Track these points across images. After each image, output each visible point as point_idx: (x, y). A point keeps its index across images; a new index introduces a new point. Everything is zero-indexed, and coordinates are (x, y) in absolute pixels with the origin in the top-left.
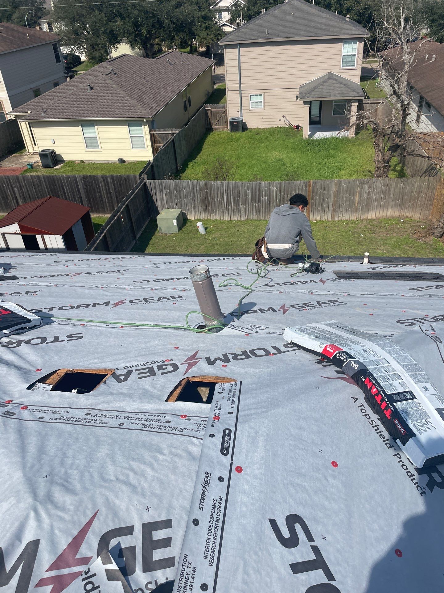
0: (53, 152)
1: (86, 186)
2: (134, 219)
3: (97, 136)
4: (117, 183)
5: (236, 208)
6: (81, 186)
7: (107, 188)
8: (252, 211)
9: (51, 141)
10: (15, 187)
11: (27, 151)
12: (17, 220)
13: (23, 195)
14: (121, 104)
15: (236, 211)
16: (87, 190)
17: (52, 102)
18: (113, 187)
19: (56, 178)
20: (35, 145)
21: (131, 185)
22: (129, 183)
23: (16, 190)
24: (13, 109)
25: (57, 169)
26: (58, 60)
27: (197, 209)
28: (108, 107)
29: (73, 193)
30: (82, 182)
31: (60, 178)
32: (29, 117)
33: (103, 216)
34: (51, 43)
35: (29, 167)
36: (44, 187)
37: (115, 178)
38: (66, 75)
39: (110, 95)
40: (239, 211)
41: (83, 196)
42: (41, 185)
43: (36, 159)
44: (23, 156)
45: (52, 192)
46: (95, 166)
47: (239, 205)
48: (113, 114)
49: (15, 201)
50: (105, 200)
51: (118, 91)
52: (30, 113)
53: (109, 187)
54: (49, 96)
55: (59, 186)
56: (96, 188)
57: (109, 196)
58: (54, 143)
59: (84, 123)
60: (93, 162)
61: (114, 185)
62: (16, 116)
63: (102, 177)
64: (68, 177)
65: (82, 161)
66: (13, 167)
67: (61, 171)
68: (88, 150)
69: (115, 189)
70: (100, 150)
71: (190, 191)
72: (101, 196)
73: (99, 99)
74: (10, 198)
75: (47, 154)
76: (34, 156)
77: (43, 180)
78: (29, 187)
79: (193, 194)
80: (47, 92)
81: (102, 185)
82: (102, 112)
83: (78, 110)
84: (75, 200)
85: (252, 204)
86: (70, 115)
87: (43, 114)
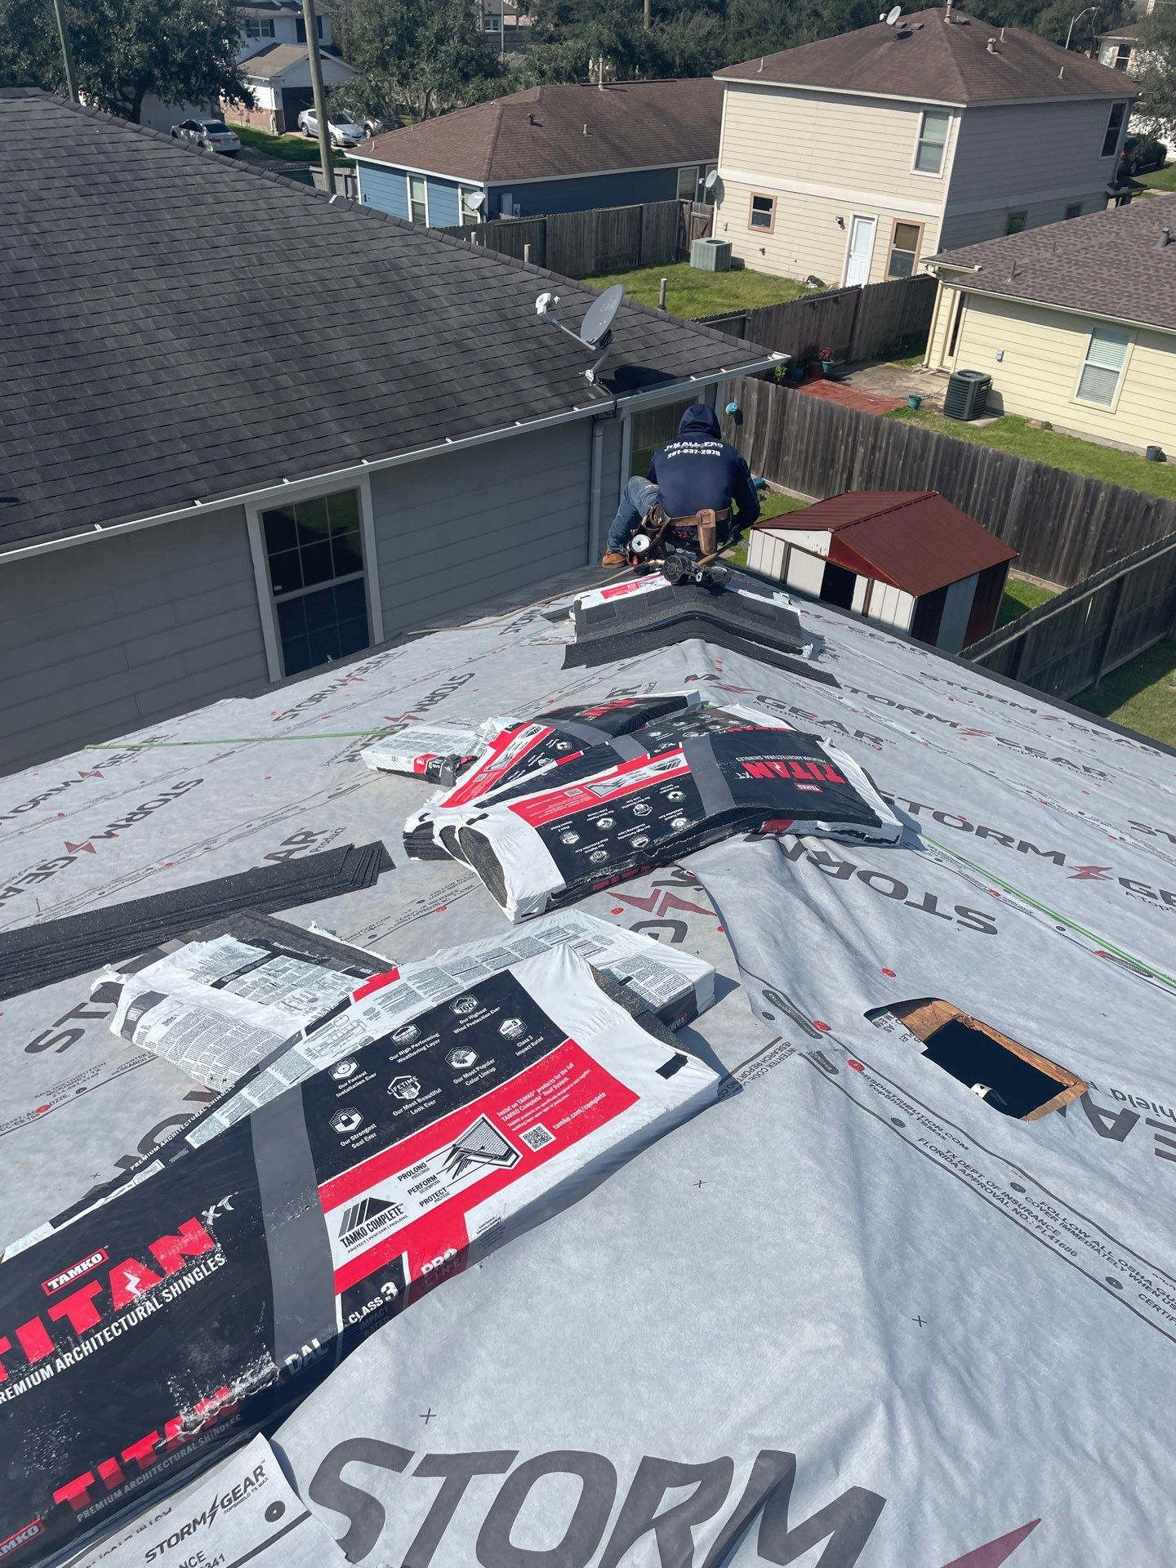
0: (987, 381)
1: (1032, 492)
2: (1118, 622)
3: (1122, 370)
4: (1120, 510)
6: (1017, 490)
7: (1085, 516)
9: (995, 354)
10: (862, 442)
11: (925, 363)
12: (834, 526)
13: (870, 469)
16: (1028, 505)
17: (1048, 255)
18: (1103, 518)
19: (968, 451)
20: (951, 354)
21: (1157, 530)
22: (1153, 522)
23: (861, 450)
24: (940, 251)
25: (975, 428)
26: (1109, 149)
29: (989, 500)
30: (1025, 480)
31: (977, 454)
32: (974, 280)
33: (1037, 584)
34: (1111, 100)
35: (911, 403)
36: (927, 464)
37: (1120, 497)
38: (1111, 191)
41: (1012, 516)
42: (922, 457)
43: (935, 389)
44: (910, 372)
45: (940, 481)
46: (1074, 447)
49: (845, 476)
50: (1064, 543)
52: (980, 270)
53: (1091, 514)
54: (1047, 237)
55: (964, 474)
56: (1054, 508)
57: (1079, 538)
58: (1000, 361)
59: (1105, 327)
60: (1076, 436)
61: (1108, 514)
62: (942, 272)
63: (1088, 484)
64: (999, 457)
65: (1048, 426)
66: (876, 392)
67: (983, 434)
68: (1079, 400)
69: (1105, 526)
70: (1111, 408)
72: (1056, 533)
74: (839, 466)
75: (969, 383)
76: (935, 380)
77: (933, 448)
78: (893, 455)
80: (1045, 227)
81: (1075, 504)
82: (1168, 311)
83: (1106, 289)
84: (986, 521)
86: (1077, 297)
87: (1009, 280)
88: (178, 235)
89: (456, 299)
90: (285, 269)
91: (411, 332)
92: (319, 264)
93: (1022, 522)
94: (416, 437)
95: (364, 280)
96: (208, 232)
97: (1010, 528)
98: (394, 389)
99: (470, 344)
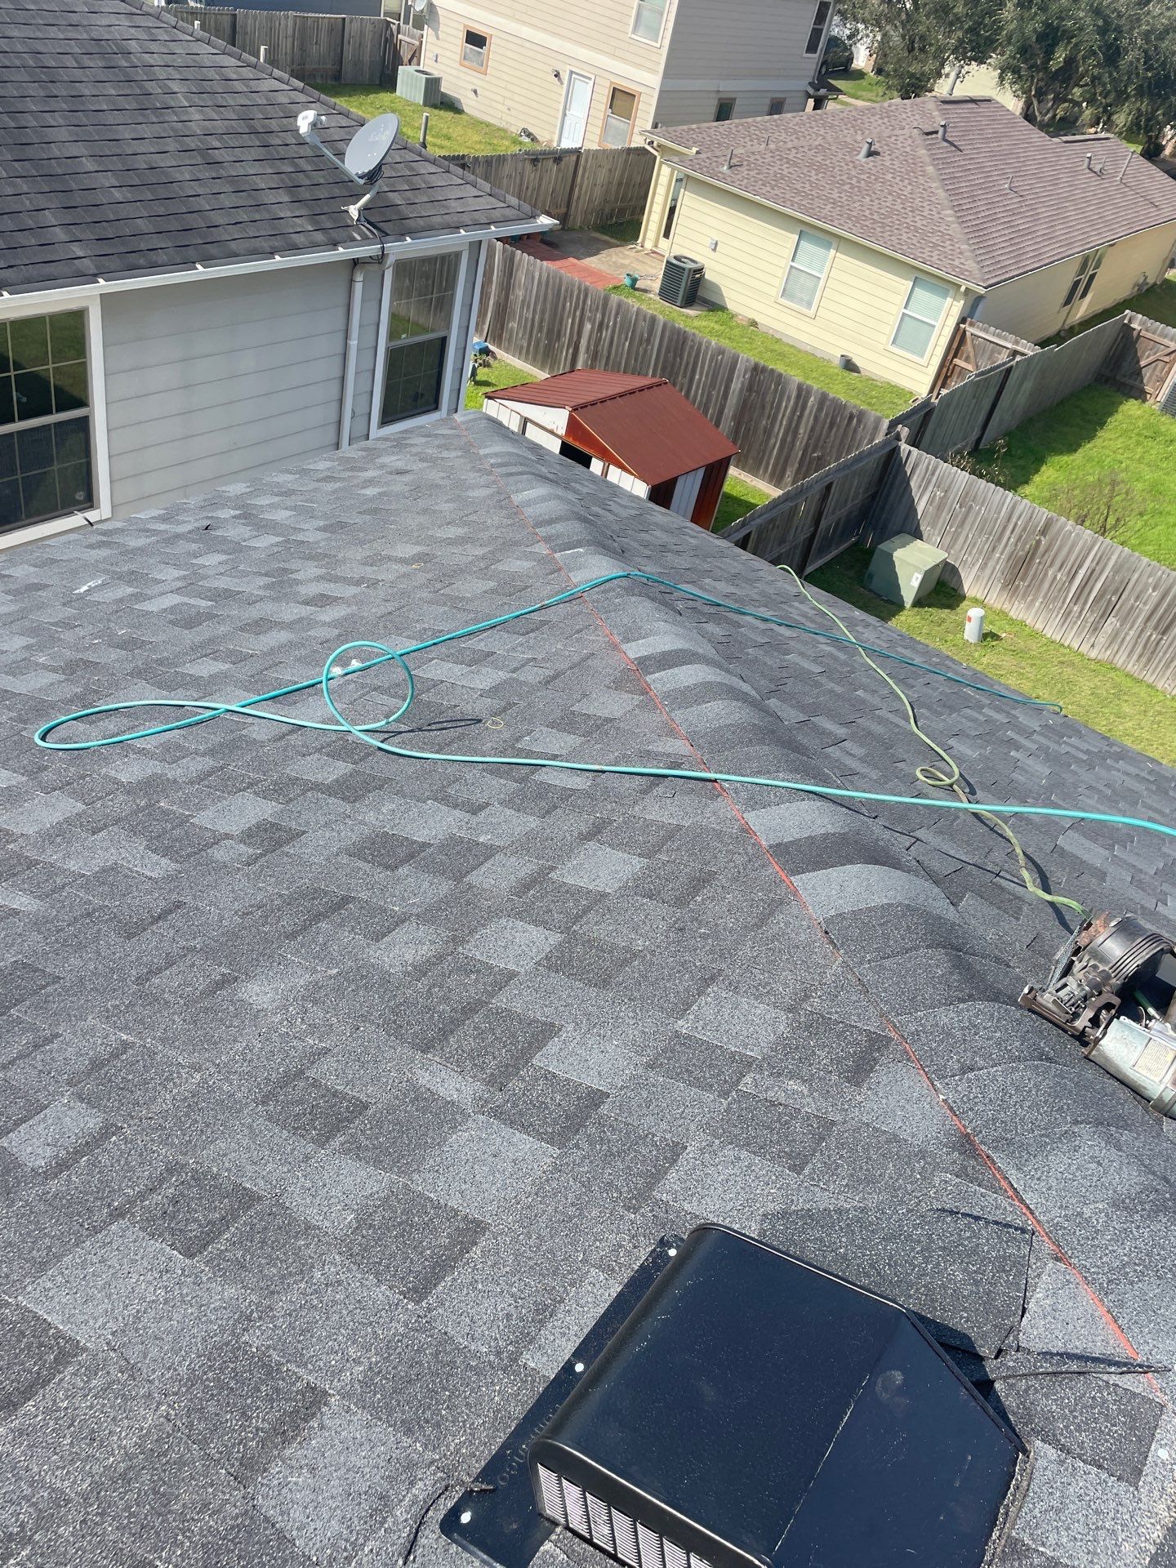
0: (700, 270)
1: (750, 389)
2: (823, 524)
3: (823, 276)
4: (827, 415)
5: (1092, 620)
6: (736, 386)
7: (796, 418)
8: (1130, 647)
9: (708, 242)
10: (589, 319)
11: (639, 241)
12: (573, 404)
13: (597, 345)
14: (925, 223)
15: (1089, 625)
16: (745, 401)
17: (761, 148)
18: (811, 422)
19: (692, 341)
20: (667, 235)
21: (857, 441)
22: (855, 431)
23: (588, 326)
24: (655, 126)
25: (687, 316)
26: (812, 47)
27: (988, 571)
28: (886, 217)
29: (709, 392)
30: (744, 377)
31: (700, 344)
32: (691, 163)
33: (748, 480)
35: (627, 281)
36: (652, 349)
37: (828, 403)
38: (811, 91)
39: (910, 187)
40: (1095, 629)
41: (729, 412)
42: (648, 341)
43: (651, 271)
44: (626, 249)
45: (664, 369)
46: (776, 347)
47: (1105, 616)
48: (892, 238)
49: (571, 351)
50: (776, 443)
51: (934, 185)
52: (698, 152)
53: (800, 417)
54: (760, 130)
55: (688, 363)
56: (768, 406)
57: (789, 439)
58: (714, 250)
59: (811, 231)
60: (778, 336)
61: (816, 418)
62: (659, 147)
63: (800, 387)
64: (721, 351)
65: (754, 324)
67: (695, 323)
68: (783, 301)
69: (813, 429)
70: (811, 312)
71: (997, 519)
72: (768, 432)
73: (878, 186)
74: (565, 341)
75: (684, 269)
76: (648, 260)
77: (659, 334)
78: (620, 335)
79: (1000, 530)
80: (759, 119)
81: (787, 406)
82: (867, 223)
83: (813, 193)
84: (706, 412)
85: (1142, 631)
86: (787, 196)
87: (725, 168)
89: (196, 99)
92: (29, 31)
93: (739, 418)
94: (162, 257)
95: (86, 61)
97: (727, 423)
99: (216, 156)
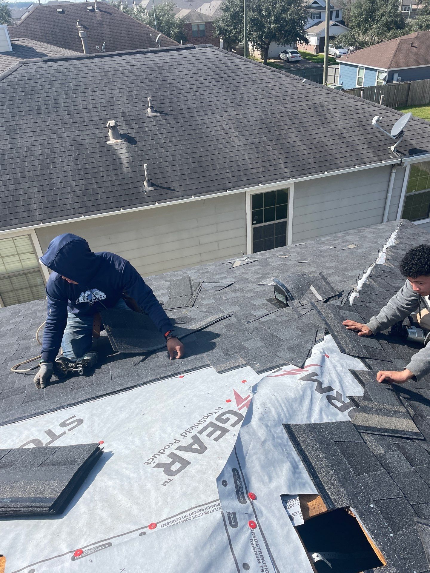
88: (245, 95)
89: (343, 118)
90: (280, 107)
91: (321, 130)
92: (293, 105)
94: (314, 170)
95: (309, 111)
96: (256, 94)
98: (309, 152)
99: (344, 135)
